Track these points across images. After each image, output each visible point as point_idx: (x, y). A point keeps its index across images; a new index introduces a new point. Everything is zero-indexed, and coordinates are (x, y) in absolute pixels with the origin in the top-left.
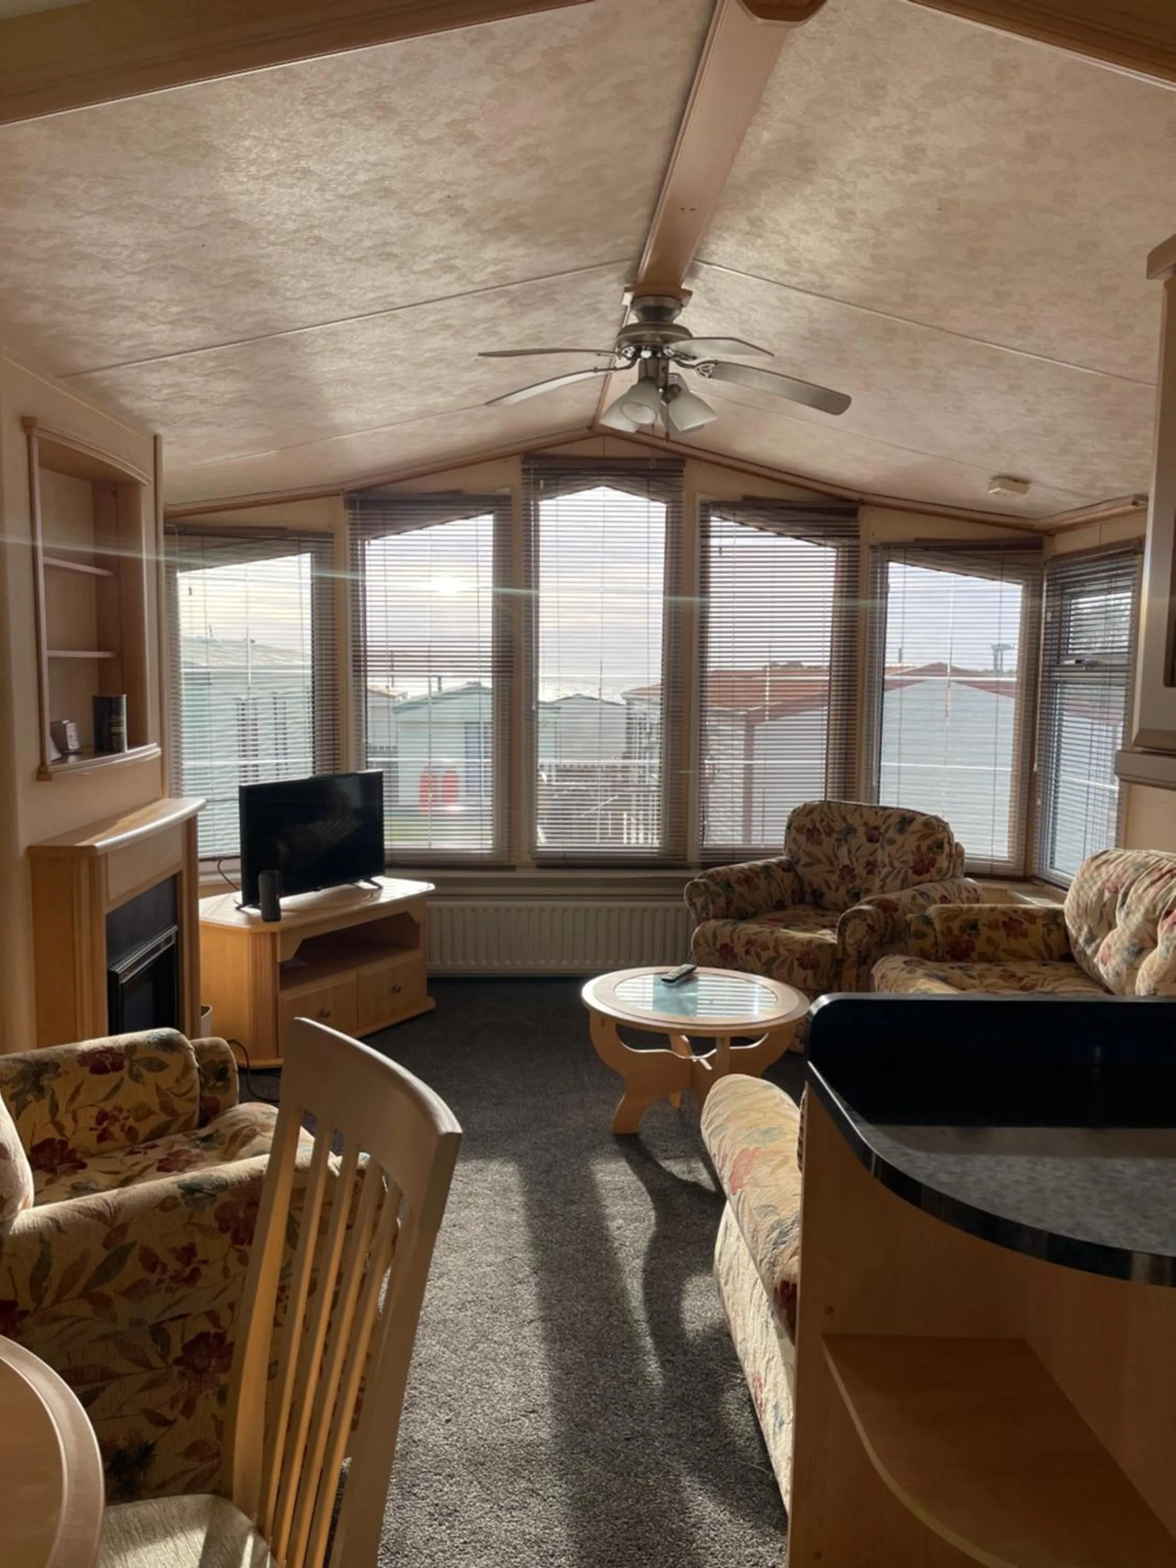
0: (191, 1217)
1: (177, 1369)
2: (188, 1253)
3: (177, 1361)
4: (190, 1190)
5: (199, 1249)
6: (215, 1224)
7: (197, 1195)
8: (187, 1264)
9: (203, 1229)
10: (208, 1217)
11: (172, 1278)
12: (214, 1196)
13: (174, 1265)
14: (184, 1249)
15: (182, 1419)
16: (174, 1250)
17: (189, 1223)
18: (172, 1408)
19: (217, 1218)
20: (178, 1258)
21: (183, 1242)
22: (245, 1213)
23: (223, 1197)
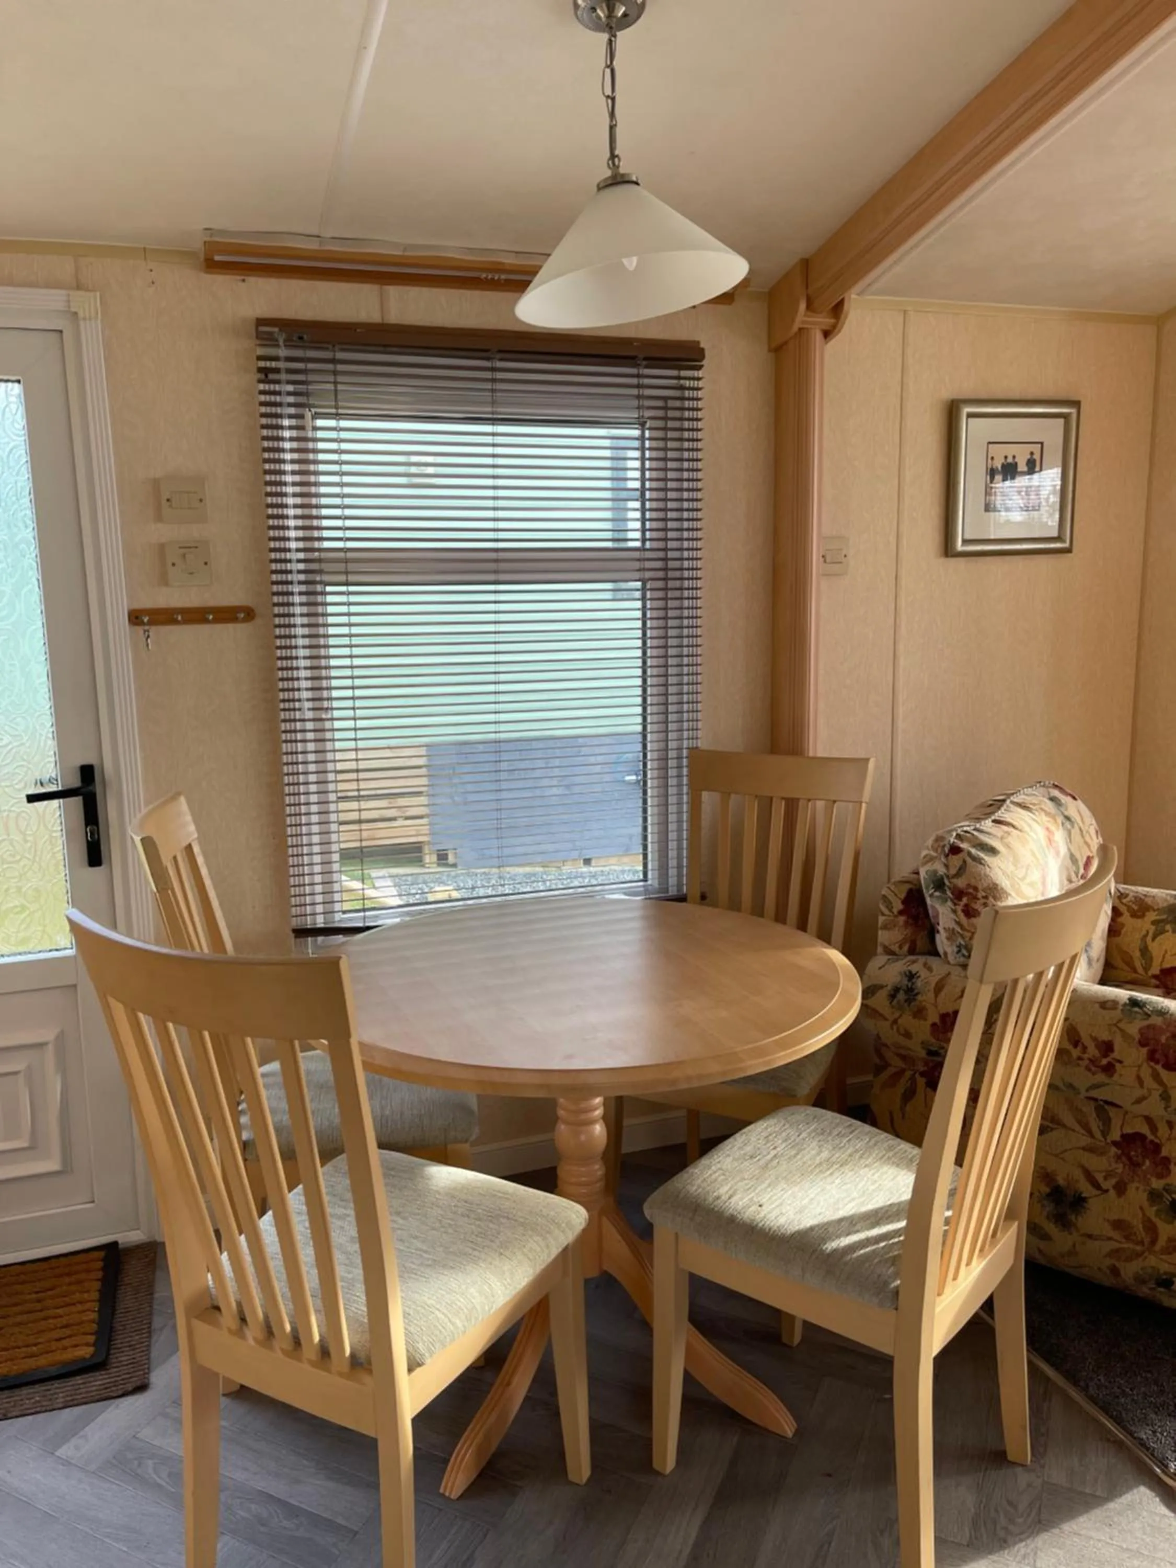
0: (1120, 1021)
1: (1114, 1150)
2: (1107, 1047)
3: (1115, 1143)
4: (1134, 1002)
5: (1116, 1047)
6: (1137, 1037)
7: (1136, 1009)
8: (1105, 1056)
9: (1125, 1035)
10: (1133, 1029)
11: (1090, 1060)
12: (1149, 1016)
13: (1093, 1051)
14: (1104, 1042)
15: (1112, 1193)
16: (1095, 1039)
17: (1115, 1025)
18: (1105, 1178)
19: (1141, 1031)
20: (1097, 1047)
21: (1105, 1036)
22: (1167, 1039)
23: (1157, 1020)
